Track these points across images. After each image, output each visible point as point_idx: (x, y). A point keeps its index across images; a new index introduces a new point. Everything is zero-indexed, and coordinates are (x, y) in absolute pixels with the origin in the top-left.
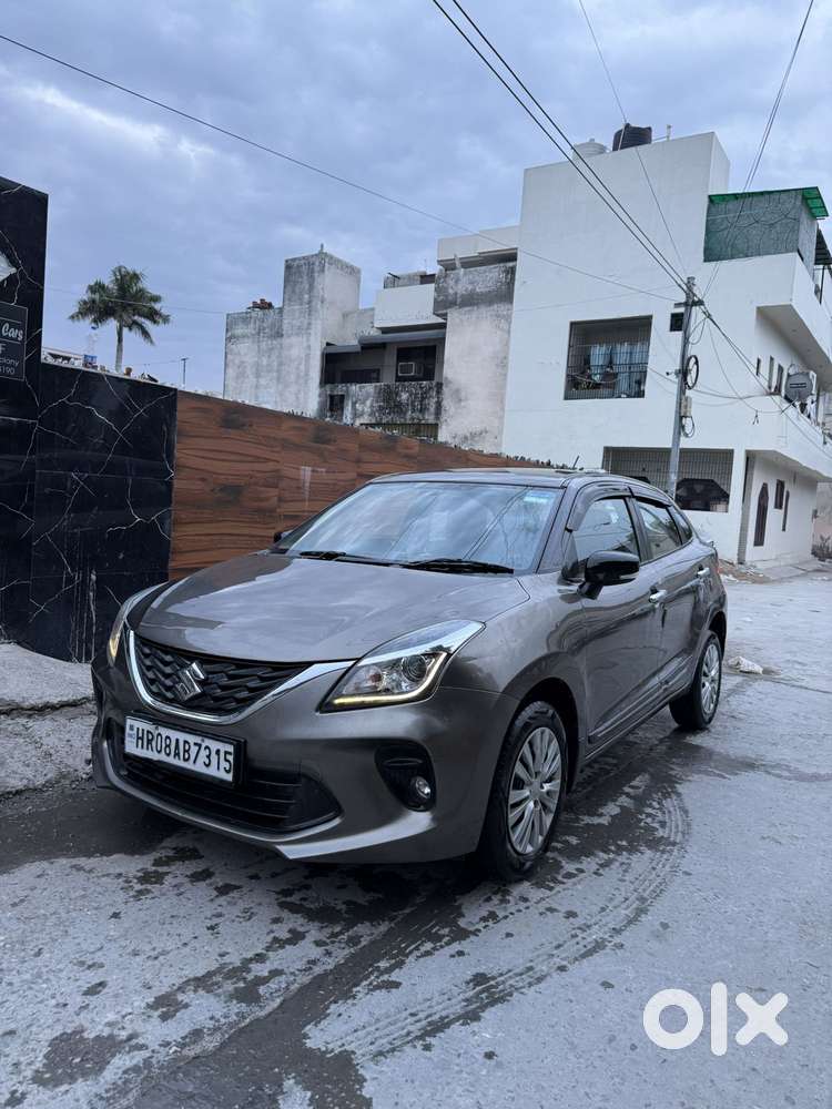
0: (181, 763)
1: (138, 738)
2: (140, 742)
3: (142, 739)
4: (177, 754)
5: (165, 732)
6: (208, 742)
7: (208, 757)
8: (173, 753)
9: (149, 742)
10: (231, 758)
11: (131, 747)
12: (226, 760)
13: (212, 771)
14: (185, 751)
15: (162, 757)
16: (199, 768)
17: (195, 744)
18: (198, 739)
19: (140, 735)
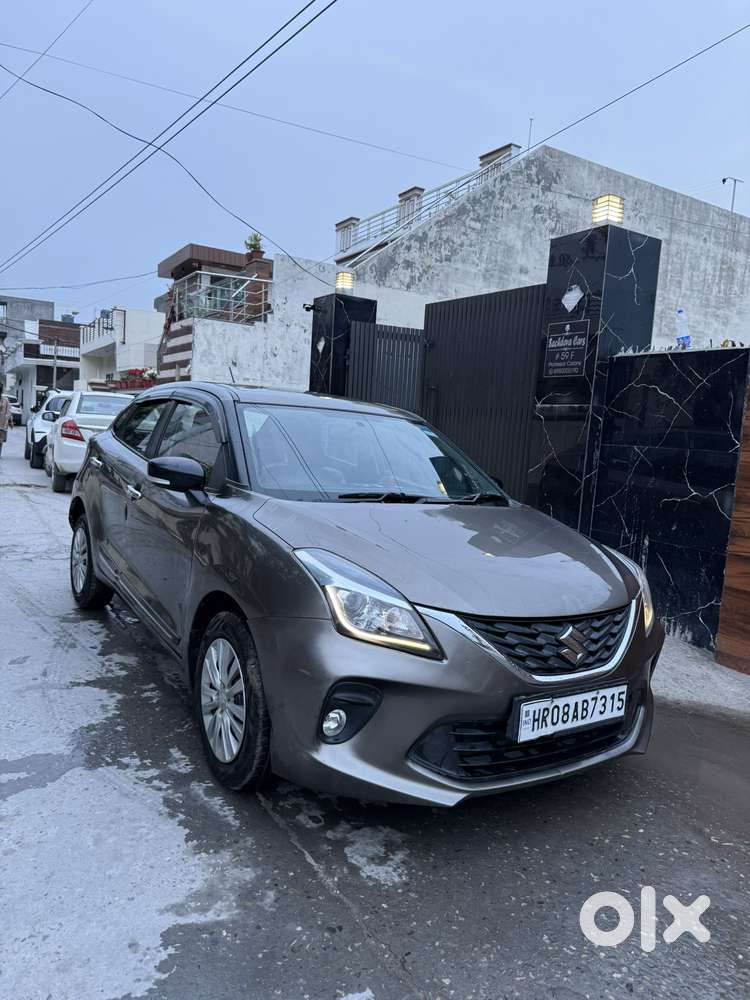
0: (580, 723)
1: (535, 720)
2: (536, 723)
3: (538, 720)
4: (575, 717)
5: (561, 702)
6: (603, 692)
7: (604, 705)
8: (571, 717)
9: (544, 719)
10: (623, 697)
11: (527, 734)
12: (619, 700)
13: (608, 715)
14: (583, 709)
15: (560, 727)
16: (597, 718)
17: (593, 699)
18: (593, 694)
19: (536, 717)
